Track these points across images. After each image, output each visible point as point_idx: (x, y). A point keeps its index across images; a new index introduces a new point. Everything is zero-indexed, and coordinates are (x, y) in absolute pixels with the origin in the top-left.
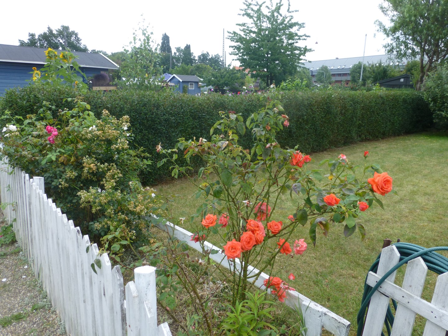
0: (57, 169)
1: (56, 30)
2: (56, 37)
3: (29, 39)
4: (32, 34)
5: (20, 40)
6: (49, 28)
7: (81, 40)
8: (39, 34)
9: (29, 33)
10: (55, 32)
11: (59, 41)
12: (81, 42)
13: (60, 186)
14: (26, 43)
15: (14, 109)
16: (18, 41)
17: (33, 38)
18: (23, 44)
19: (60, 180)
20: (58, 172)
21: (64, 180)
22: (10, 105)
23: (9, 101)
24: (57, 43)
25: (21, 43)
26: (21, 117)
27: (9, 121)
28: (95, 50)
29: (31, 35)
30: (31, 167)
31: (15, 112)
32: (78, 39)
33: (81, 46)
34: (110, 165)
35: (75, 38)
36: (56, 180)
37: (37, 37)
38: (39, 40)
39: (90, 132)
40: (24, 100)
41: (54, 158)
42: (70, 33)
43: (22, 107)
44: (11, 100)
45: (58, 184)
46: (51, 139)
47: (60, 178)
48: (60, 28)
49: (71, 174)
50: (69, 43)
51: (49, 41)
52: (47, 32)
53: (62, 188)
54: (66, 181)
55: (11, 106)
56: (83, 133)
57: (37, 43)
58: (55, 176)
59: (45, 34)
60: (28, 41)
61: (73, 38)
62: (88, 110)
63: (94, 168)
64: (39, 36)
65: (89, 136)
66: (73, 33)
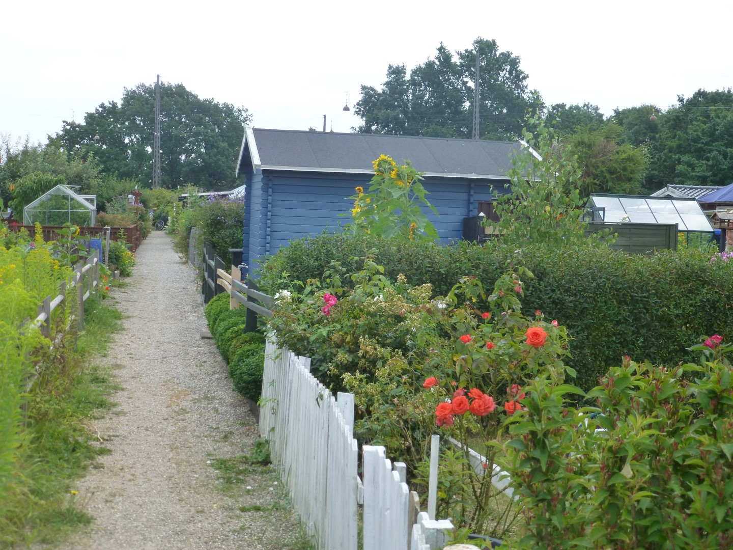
0: (329, 350)
1: (460, 54)
2: (457, 72)
3: (387, 84)
4: (397, 68)
5: (364, 88)
6: (441, 49)
7: (525, 78)
8: (414, 68)
9: (390, 67)
10: (456, 59)
11: (465, 83)
12: (525, 83)
13: (328, 372)
14: (379, 95)
15: (297, 271)
16: (360, 90)
17: (397, 80)
18: (371, 96)
19: (330, 364)
20: (328, 354)
21: (334, 365)
22: (293, 264)
23: (292, 258)
24: (459, 90)
25: (366, 94)
26: (301, 283)
27: (285, 287)
28: (563, 106)
29: (393, 73)
30: (299, 346)
31: (297, 276)
32: (517, 76)
33: (525, 96)
34: (394, 351)
35: (510, 73)
36: (324, 365)
37: (408, 77)
38: (413, 82)
39: (375, 304)
40: (313, 258)
41: (325, 334)
42: (497, 60)
43: (307, 268)
44: (294, 256)
45: (326, 370)
46: (326, 310)
47: (330, 362)
48: (471, 47)
49: (343, 356)
50: (491, 88)
51: (440, 84)
52: (437, 62)
53: (330, 374)
54: (337, 366)
55: (293, 267)
56: (365, 304)
57: (406, 91)
58: (324, 360)
59: (430, 65)
60: (384, 87)
61: (504, 74)
62: (381, 274)
63: (371, 351)
64: (415, 72)
65: (373, 309)
66: (506, 56)
